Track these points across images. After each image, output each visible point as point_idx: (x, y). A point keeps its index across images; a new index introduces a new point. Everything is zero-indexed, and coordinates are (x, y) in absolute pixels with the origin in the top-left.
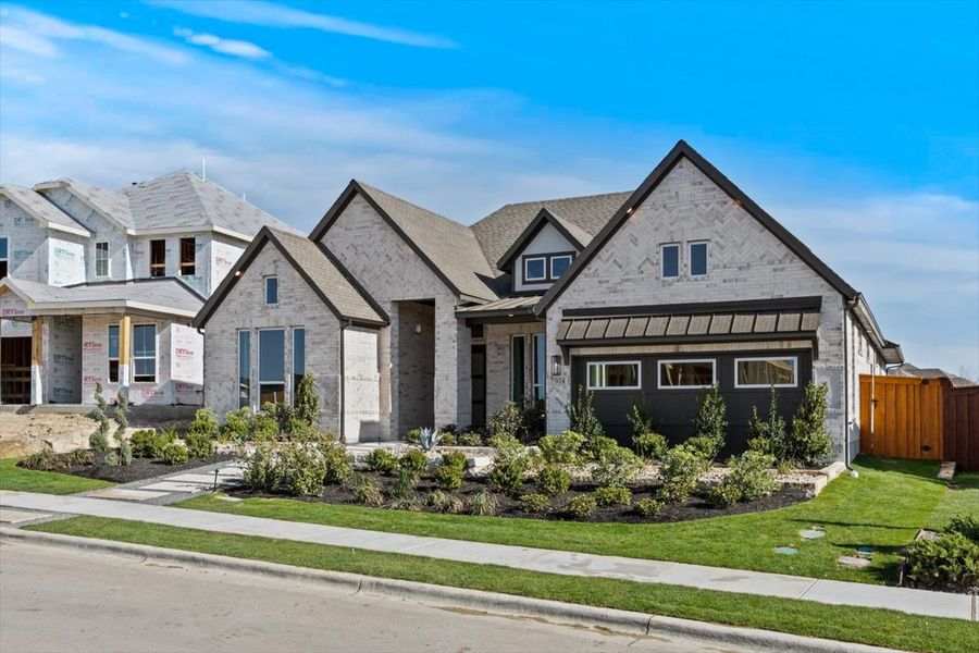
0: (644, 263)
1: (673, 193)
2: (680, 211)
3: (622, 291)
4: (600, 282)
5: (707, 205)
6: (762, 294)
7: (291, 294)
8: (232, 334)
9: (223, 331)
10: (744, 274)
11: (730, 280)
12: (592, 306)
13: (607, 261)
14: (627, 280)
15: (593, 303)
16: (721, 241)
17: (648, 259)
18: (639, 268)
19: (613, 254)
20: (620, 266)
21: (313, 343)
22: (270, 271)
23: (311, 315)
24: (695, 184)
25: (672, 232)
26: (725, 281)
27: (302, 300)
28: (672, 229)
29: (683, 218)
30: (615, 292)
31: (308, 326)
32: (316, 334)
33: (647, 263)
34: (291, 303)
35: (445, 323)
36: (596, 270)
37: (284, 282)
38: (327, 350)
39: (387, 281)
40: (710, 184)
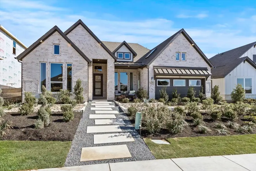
0: (172, 56)
1: (179, 41)
2: (181, 45)
3: (168, 62)
4: (162, 60)
5: (186, 45)
6: (197, 66)
7: (66, 52)
8: (37, 63)
9: (33, 62)
10: (193, 61)
11: (191, 62)
12: (161, 65)
13: (164, 55)
14: (169, 60)
15: (160, 64)
16: (189, 53)
17: (173, 55)
18: (172, 57)
19: (165, 53)
20: (167, 56)
21: (76, 69)
22: (57, 42)
23: (75, 60)
24: (183, 39)
25: (179, 50)
26: (189, 62)
27: (71, 54)
28: (179, 49)
29: (181, 47)
30: (166, 62)
31: (74, 63)
32: (77, 66)
33: (173, 56)
34: (66, 55)
35: (111, 67)
36: (162, 56)
37: (63, 47)
38: (82, 72)
39: (91, 53)
40: (186, 40)
